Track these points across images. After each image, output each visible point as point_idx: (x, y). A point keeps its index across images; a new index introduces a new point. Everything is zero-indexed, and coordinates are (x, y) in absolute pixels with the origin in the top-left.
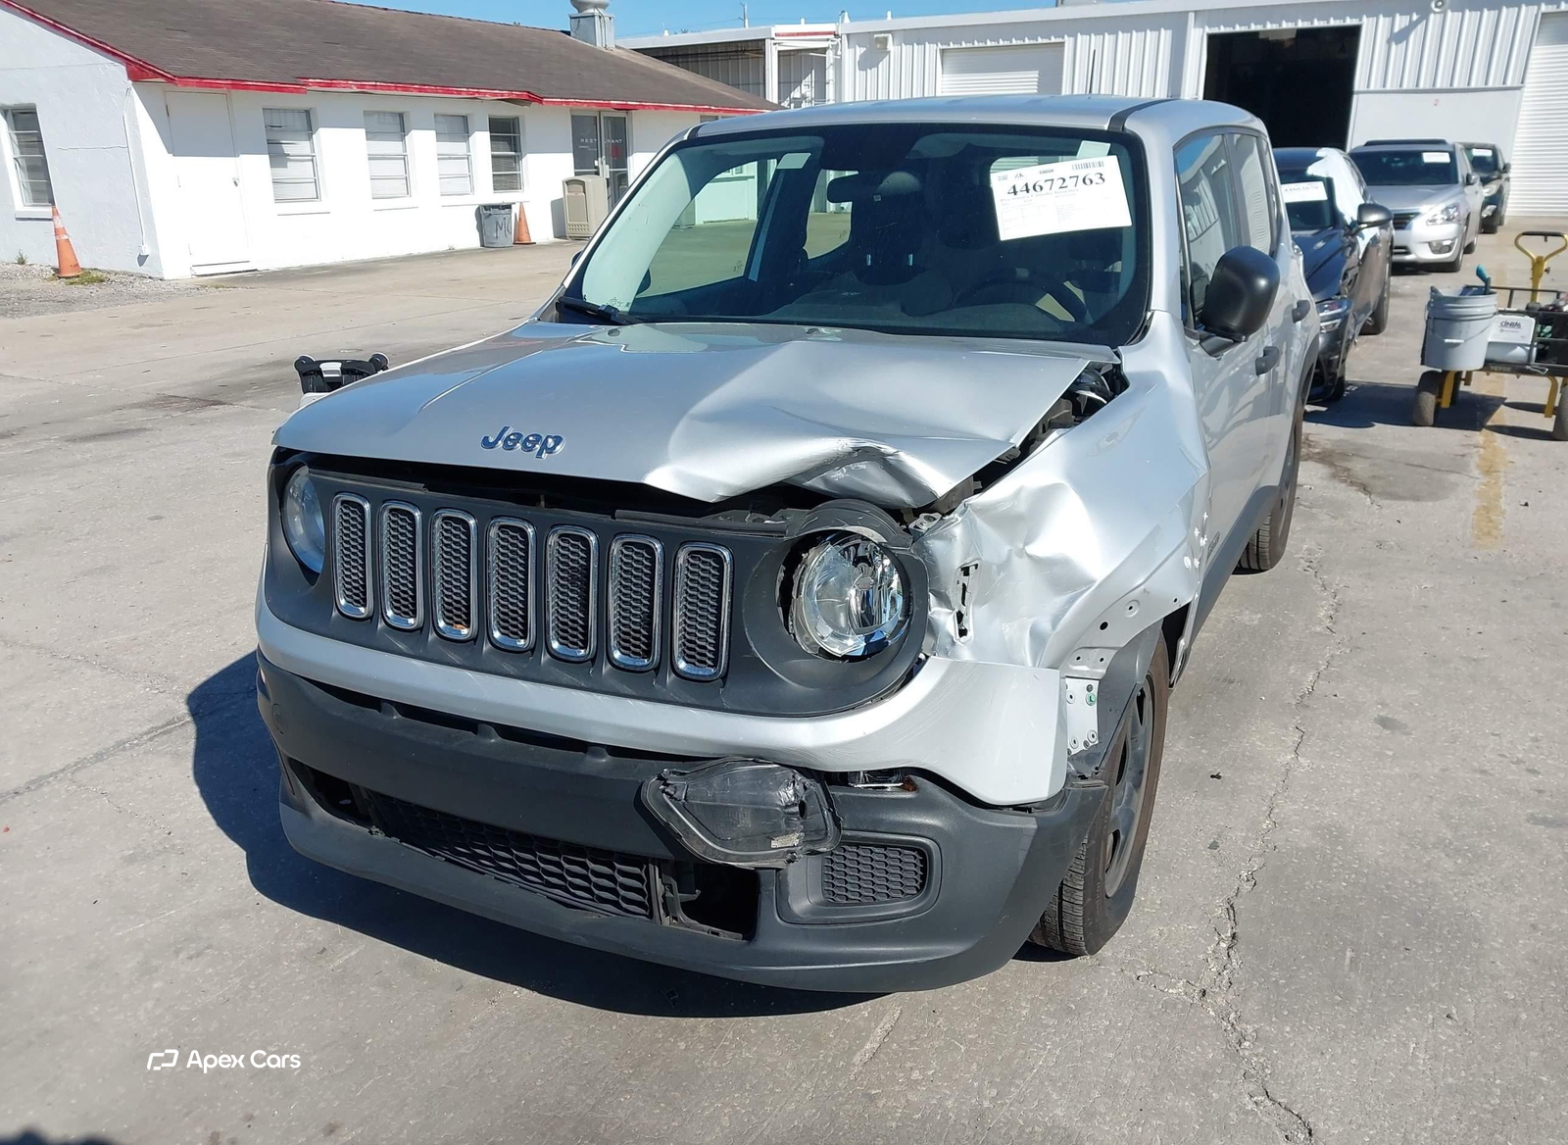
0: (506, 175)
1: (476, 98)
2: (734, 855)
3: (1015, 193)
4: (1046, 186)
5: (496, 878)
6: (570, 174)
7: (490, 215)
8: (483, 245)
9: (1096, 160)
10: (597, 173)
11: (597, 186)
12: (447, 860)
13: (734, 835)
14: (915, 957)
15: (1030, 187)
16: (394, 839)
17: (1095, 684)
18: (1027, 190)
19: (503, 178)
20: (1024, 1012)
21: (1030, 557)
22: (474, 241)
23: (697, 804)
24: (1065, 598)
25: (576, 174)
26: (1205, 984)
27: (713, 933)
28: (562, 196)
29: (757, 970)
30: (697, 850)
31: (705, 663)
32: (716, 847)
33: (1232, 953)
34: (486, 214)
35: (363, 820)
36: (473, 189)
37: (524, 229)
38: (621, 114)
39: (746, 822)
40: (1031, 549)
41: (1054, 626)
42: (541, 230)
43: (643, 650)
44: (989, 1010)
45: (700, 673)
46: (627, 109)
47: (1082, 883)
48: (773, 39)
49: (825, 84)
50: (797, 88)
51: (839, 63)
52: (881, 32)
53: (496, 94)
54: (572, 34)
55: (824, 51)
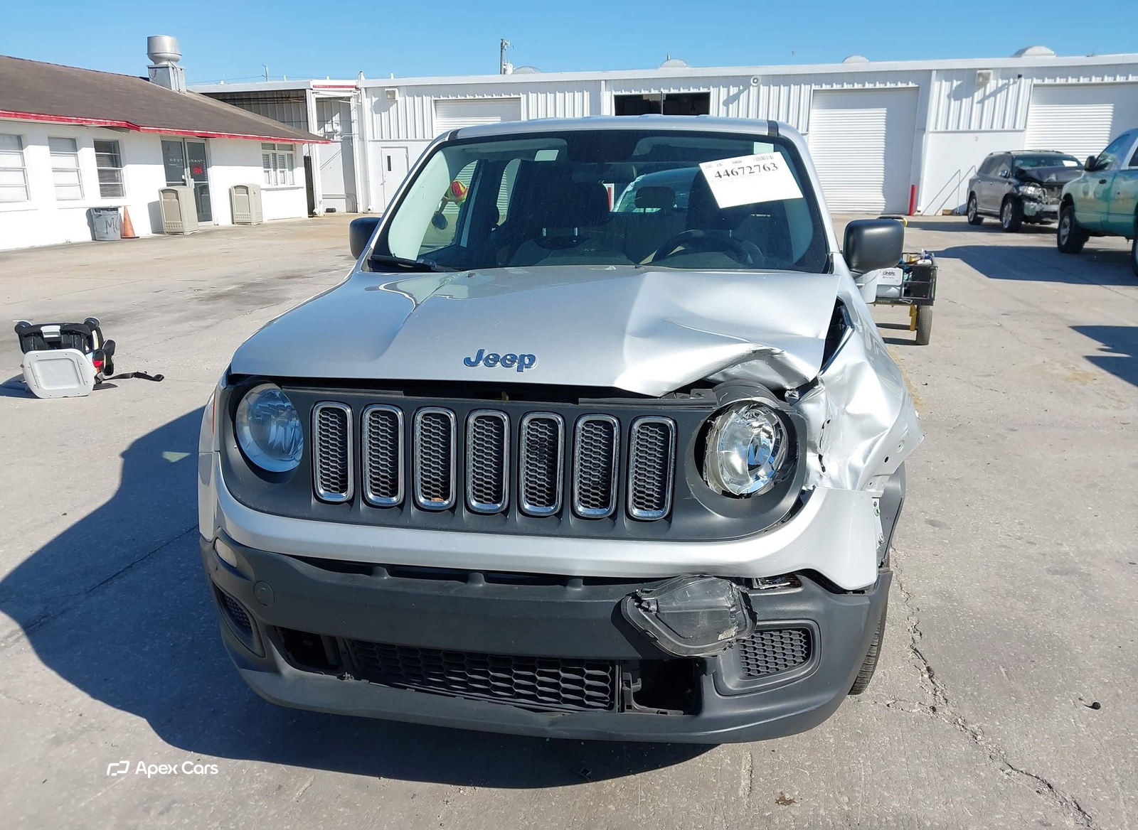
0: (110, 184)
1: (82, 125)
2: (693, 649)
3: (720, 176)
4: (740, 171)
5: (465, 698)
6: (164, 185)
7: (100, 215)
8: (94, 239)
9: (768, 155)
10: (185, 184)
11: (187, 193)
12: (417, 690)
13: (695, 633)
14: (810, 707)
15: (730, 173)
16: (363, 681)
17: (877, 501)
18: (728, 175)
19: (108, 187)
20: (831, 741)
21: (848, 414)
22: (86, 236)
23: (668, 613)
24: (870, 441)
25: (168, 185)
26: (930, 702)
27: (661, 713)
28: (158, 199)
29: (715, 733)
30: (668, 648)
31: (651, 507)
32: (680, 644)
33: (934, 680)
34: (94, 215)
35: (335, 668)
36: (83, 195)
37: (129, 227)
38: (201, 141)
39: (704, 623)
40: (850, 409)
41: (864, 462)
42: (142, 226)
43: (601, 503)
44: (809, 743)
45: (650, 515)
46: (206, 137)
47: (877, 641)
48: (312, 89)
49: (351, 122)
50: (326, 125)
51: (360, 108)
52: (390, 87)
53: (100, 123)
54: (151, 80)
55: (349, 99)
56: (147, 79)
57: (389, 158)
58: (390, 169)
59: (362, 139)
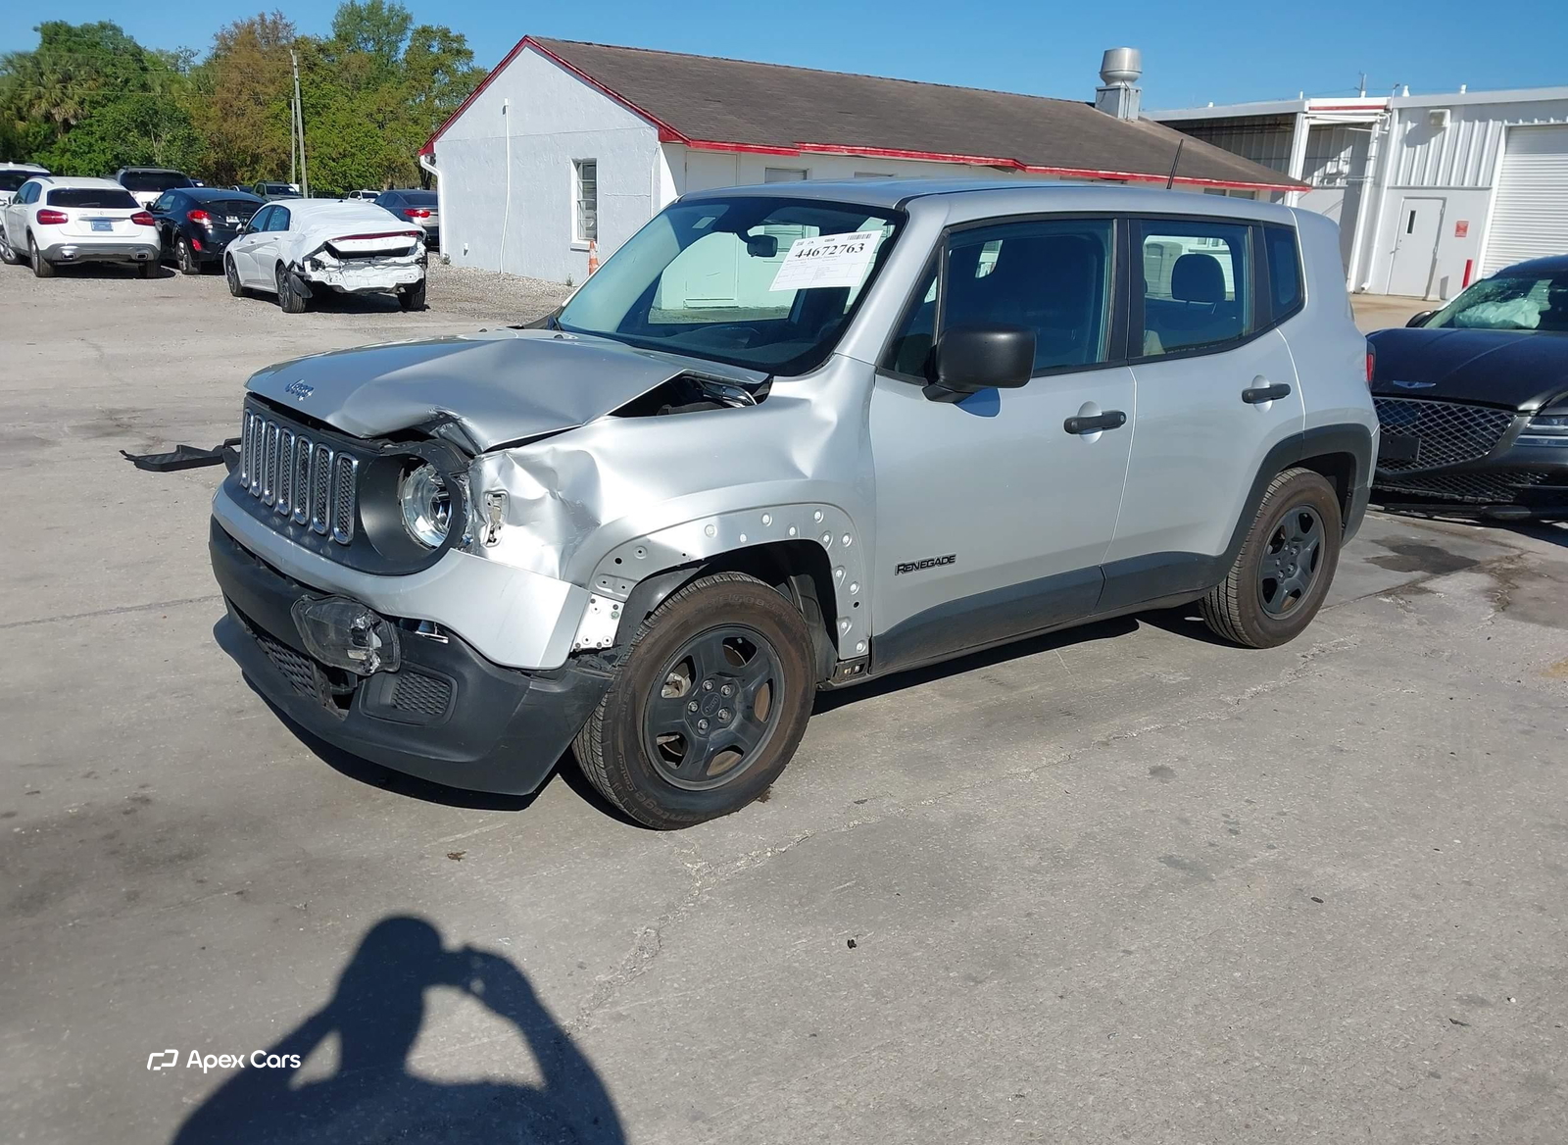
2: (328, 657)
3: (800, 256)
4: (822, 252)
13: (327, 643)
15: (811, 252)
17: (621, 605)
18: (808, 254)
21: (561, 500)
31: (345, 532)
39: (332, 635)
48: (1306, 113)
49: (1366, 159)
50: (1329, 164)
51: (1384, 140)
52: (1439, 107)
53: (981, 161)
54: (1096, 106)
55: (1370, 125)
56: (1093, 105)
57: (1413, 213)
58: (1410, 231)
59: (1377, 184)
